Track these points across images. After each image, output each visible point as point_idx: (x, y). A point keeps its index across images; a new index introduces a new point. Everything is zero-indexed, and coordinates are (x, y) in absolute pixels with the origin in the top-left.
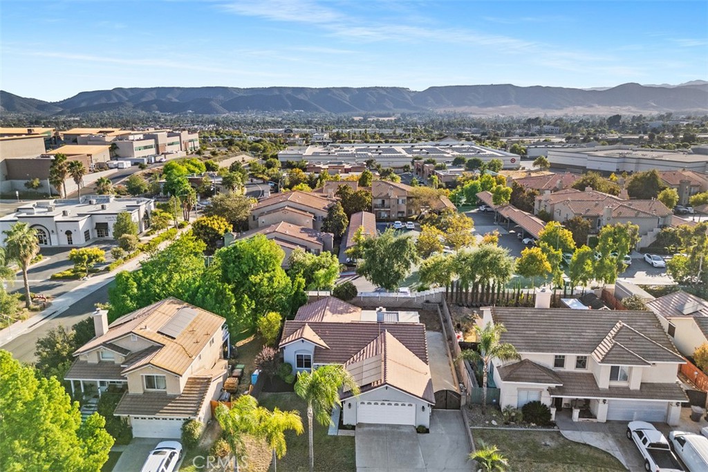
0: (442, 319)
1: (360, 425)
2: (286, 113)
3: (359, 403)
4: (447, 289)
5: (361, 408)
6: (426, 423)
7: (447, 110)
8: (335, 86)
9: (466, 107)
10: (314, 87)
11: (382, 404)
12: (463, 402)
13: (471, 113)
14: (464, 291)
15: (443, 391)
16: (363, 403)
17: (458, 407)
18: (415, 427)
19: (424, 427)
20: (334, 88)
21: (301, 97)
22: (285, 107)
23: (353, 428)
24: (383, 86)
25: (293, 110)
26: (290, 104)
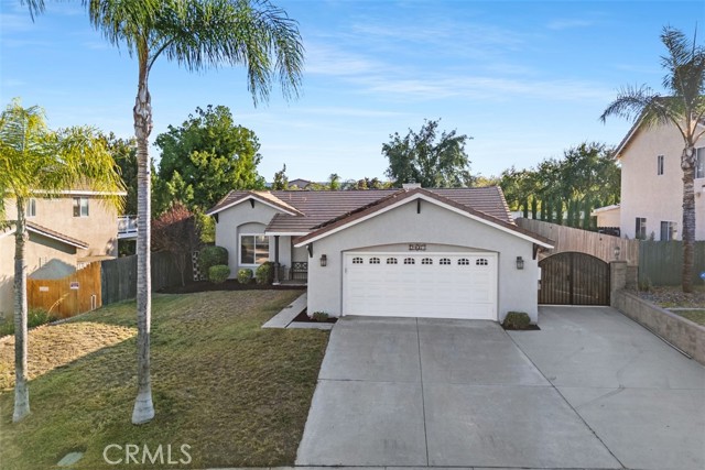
1: (349, 318)
3: (348, 259)
5: (354, 274)
6: (530, 306)
11: (409, 261)
15: (562, 255)
16: (357, 260)
18: (498, 322)
23: (333, 320)
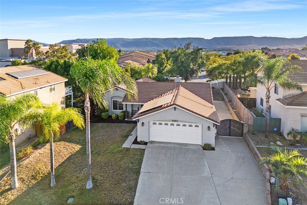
0: (223, 94)
1: (152, 142)
2: (148, 48)
3: (151, 123)
4: (227, 80)
5: (153, 128)
6: (212, 142)
7: (222, 47)
8: (171, 38)
9: (231, 46)
10: (161, 38)
11: (172, 125)
12: (245, 130)
13: (234, 48)
14: (238, 81)
15: (227, 120)
16: (154, 124)
17: (242, 135)
18: (202, 146)
19: (209, 145)
20: (170, 38)
21: (155, 42)
22: (148, 46)
23: (146, 144)
24: (192, 37)
25: (152, 47)
26: (150, 45)
